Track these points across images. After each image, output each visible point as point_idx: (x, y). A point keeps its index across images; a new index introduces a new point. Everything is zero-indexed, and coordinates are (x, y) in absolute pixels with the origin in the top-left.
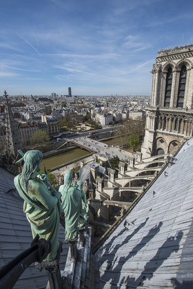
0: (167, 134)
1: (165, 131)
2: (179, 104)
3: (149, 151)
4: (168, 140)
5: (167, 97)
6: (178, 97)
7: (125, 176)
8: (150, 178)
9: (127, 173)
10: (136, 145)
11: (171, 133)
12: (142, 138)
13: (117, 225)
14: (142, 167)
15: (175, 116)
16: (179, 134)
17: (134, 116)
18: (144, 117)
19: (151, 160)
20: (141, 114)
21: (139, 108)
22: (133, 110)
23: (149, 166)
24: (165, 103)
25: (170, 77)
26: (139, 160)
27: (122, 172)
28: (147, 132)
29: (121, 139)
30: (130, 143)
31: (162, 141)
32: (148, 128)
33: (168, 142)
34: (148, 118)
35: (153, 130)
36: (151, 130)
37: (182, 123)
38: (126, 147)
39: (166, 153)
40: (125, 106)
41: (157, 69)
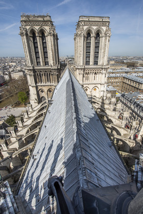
0: (44, 86)
1: (42, 84)
2: (46, 63)
3: (36, 101)
4: (45, 89)
5: (37, 58)
6: (45, 57)
7: (24, 127)
8: (41, 119)
9: (25, 124)
10: (25, 100)
11: (46, 84)
12: (28, 93)
13: (28, 162)
14: (34, 114)
15: (46, 71)
16: (51, 84)
17: (16, 76)
18: (25, 76)
19: (39, 107)
20: (21, 74)
21: (19, 68)
22: (13, 71)
23: (39, 111)
24: (37, 63)
25: (36, 41)
26: (31, 110)
27: (21, 125)
28: (30, 87)
29: (11, 99)
30: (20, 100)
31: (42, 91)
32: (30, 84)
33: (46, 91)
34: (28, 76)
35: (34, 85)
36: (33, 85)
37: (51, 76)
38: (18, 105)
39: (47, 98)
40: (5, 68)
41: (24, 32)
